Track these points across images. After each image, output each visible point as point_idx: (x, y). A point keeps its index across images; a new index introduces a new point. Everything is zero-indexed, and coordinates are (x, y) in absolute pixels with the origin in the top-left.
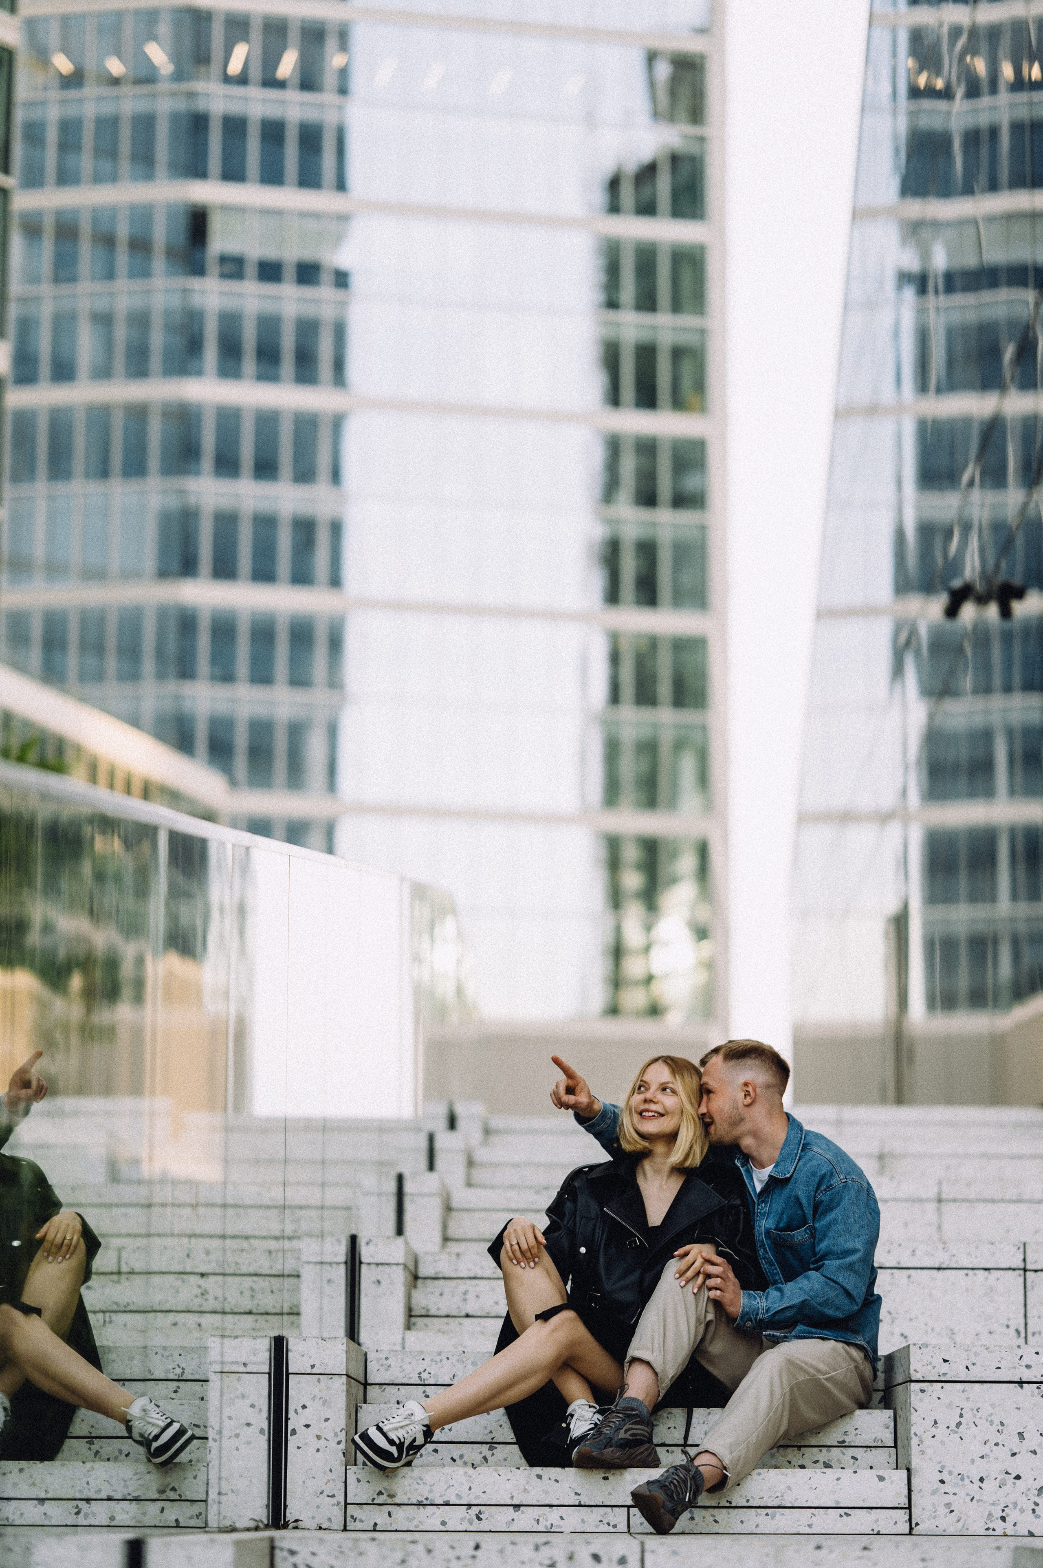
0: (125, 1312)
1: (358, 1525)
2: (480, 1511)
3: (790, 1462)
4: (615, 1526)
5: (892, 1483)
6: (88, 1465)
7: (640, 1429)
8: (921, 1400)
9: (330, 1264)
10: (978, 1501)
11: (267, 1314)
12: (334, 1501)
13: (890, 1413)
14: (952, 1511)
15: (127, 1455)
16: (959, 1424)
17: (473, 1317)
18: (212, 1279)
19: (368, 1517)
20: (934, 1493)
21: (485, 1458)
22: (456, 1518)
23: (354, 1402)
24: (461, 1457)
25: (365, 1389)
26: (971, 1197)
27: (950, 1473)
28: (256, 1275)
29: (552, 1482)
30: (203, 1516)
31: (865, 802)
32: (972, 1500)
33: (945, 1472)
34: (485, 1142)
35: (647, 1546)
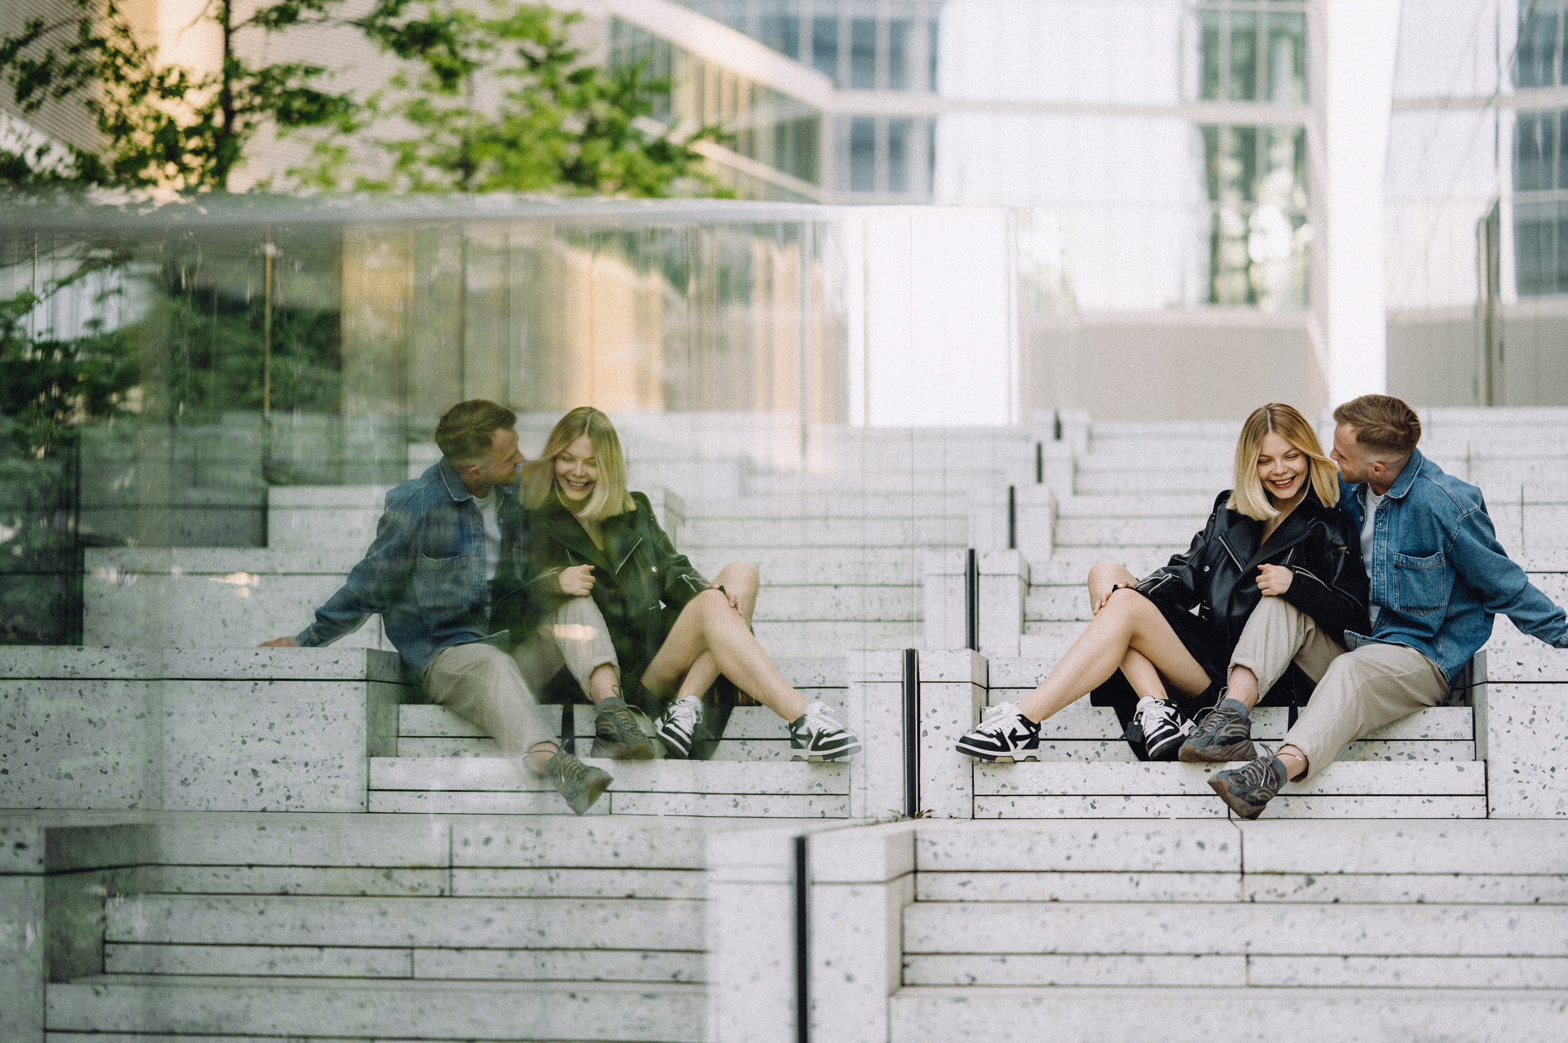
0: (764, 621)
1: (984, 814)
2: (1094, 801)
3: (1376, 754)
4: (1216, 813)
5: (1470, 773)
6: (743, 765)
7: (1239, 728)
8: (1497, 699)
9: (951, 576)
10: (1550, 788)
11: (894, 621)
12: (963, 793)
13: (1469, 710)
14: (1525, 798)
15: (776, 755)
16: (1532, 721)
17: (1082, 621)
18: (843, 589)
19: (993, 806)
20: (1509, 781)
21: (1098, 753)
22: (1073, 807)
23: (978, 705)
24: (1076, 752)
25: (988, 692)
26: (1553, 500)
27: (1524, 764)
28: (883, 585)
29: (1159, 774)
30: (847, 807)
31: (1463, 88)
32: (1544, 787)
33: (1519, 763)
34: (1089, 449)
35: (1246, 836)
